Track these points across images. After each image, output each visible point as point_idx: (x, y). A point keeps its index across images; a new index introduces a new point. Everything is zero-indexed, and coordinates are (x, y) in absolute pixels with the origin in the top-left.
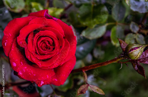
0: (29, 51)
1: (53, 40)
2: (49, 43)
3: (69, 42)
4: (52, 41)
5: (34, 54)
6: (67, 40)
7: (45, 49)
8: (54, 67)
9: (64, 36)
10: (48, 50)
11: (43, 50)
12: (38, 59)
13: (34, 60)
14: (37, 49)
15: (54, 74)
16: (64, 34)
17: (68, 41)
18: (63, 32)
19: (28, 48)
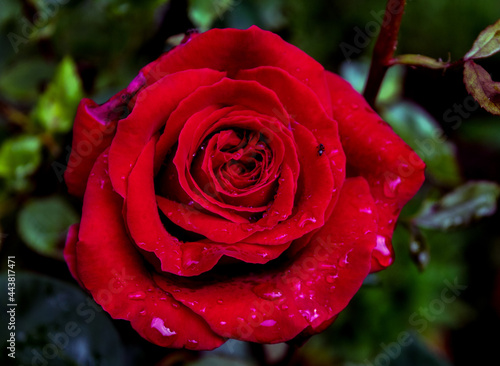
0: (237, 244)
1: (225, 128)
2: (231, 149)
3: (262, 68)
4: (230, 132)
5: (257, 227)
6: (249, 70)
7: (254, 174)
8: (342, 170)
9: (225, 73)
10: (263, 164)
11: (254, 184)
12: (290, 217)
13: (283, 237)
14: (240, 209)
15: (362, 182)
16: (216, 72)
17: (255, 69)
18: (207, 71)
19: (224, 244)
